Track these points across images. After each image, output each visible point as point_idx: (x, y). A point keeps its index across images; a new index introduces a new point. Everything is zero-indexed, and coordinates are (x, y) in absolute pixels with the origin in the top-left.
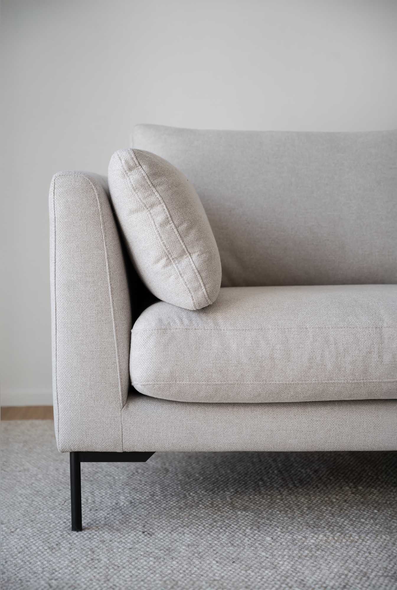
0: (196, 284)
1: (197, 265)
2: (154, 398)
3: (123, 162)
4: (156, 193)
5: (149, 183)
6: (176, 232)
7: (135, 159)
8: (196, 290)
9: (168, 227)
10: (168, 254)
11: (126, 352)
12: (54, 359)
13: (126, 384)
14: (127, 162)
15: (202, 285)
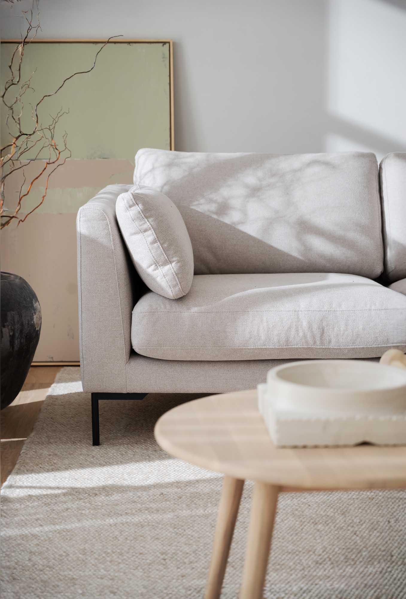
0: (175, 283)
1: (175, 270)
2: (147, 357)
3: (125, 201)
4: (148, 222)
5: (143, 216)
6: (161, 248)
7: (133, 200)
8: (174, 286)
9: (155, 245)
10: (156, 262)
11: (128, 326)
12: (80, 331)
13: (128, 348)
14: (128, 202)
15: (179, 283)
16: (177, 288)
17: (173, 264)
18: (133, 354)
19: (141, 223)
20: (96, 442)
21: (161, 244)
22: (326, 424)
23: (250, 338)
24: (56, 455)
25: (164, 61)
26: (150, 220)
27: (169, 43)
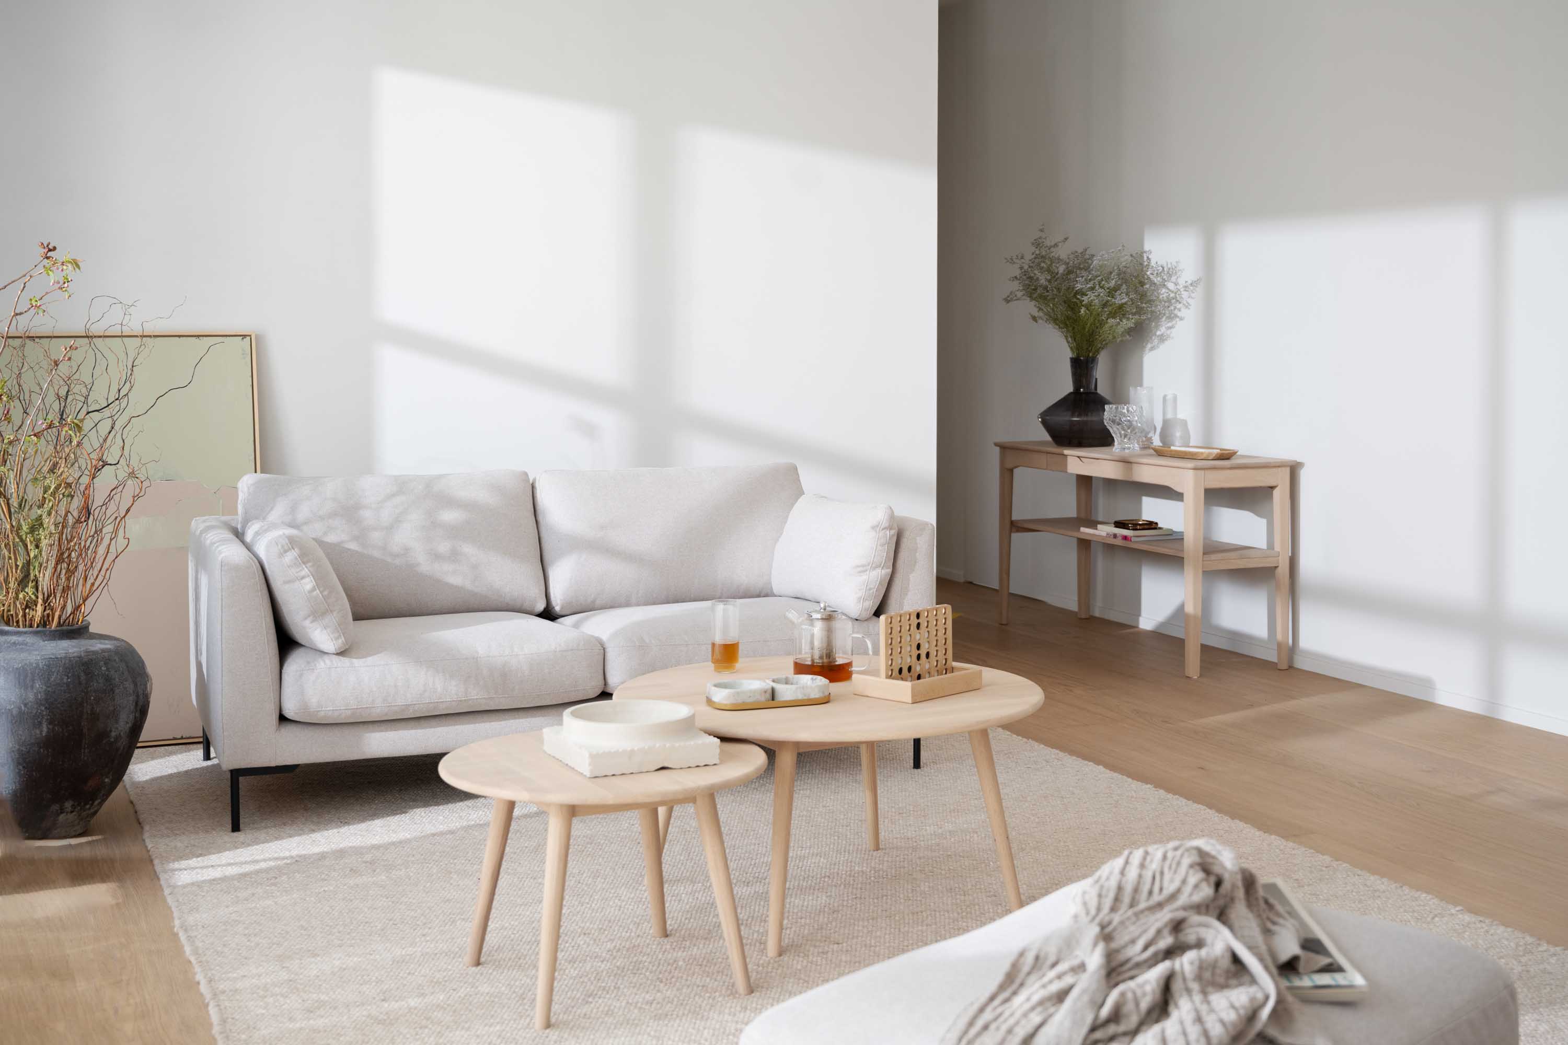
2: (300, 722)
4: (305, 569)
5: (300, 562)
8: (334, 640)
9: (314, 593)
10: (313, 614)
13: (277, 713)
15: (339, 636)
16: (340, 641)
17: (335, 613)
18: (283, 719)
19: (298, 570)
20: (236, 828)
21: (321, 592)
22: (632, 753)
23: (425, 691)
24: (194, 846)
25: (244, 358)
26: (307, 565)
27: (250, 336)
